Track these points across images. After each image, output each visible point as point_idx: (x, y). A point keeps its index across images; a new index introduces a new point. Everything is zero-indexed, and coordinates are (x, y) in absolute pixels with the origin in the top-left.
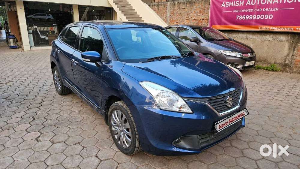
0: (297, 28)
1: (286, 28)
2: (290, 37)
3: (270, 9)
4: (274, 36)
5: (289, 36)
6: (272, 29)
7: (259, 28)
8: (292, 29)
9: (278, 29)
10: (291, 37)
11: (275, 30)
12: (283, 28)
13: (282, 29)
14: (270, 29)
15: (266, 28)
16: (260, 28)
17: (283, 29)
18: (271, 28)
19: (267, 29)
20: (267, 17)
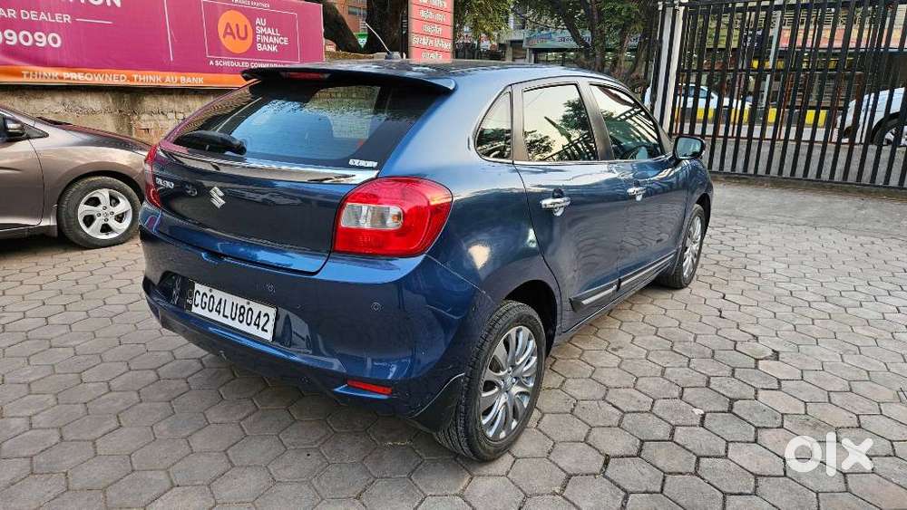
0: (136, 76)
1: (107, 76)
2: (111, 100)
3: (42, 13)
4: (67, 100)
5: (108, 99)
6: (69, 79)
7: (22, 75)
8: (123, 78)
9: (86, 77)
10: (113, 99)
11: (78, 80)
12: (99, 75)
13: (97, 79)
14: (62, 78)
15: (50, 75)
16: (28, 75)
17: (101, 79)
18: (66, 74)
19: (51, 77)
20: (42, 40)
